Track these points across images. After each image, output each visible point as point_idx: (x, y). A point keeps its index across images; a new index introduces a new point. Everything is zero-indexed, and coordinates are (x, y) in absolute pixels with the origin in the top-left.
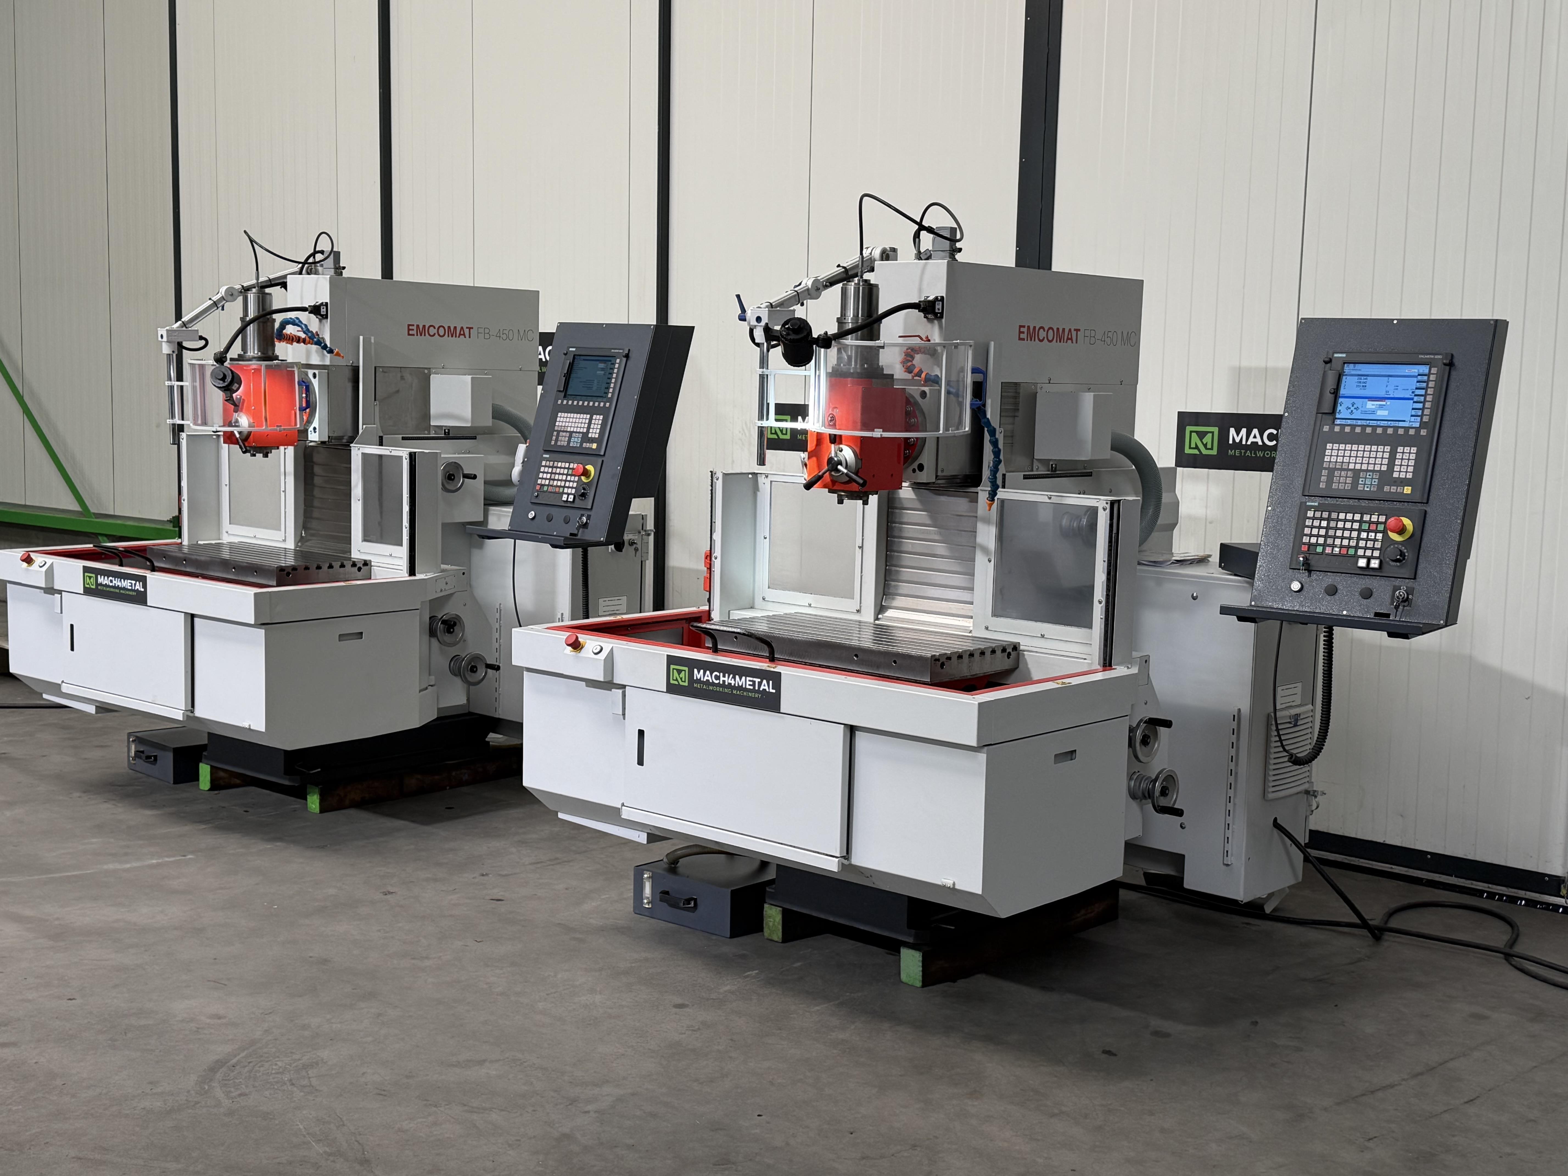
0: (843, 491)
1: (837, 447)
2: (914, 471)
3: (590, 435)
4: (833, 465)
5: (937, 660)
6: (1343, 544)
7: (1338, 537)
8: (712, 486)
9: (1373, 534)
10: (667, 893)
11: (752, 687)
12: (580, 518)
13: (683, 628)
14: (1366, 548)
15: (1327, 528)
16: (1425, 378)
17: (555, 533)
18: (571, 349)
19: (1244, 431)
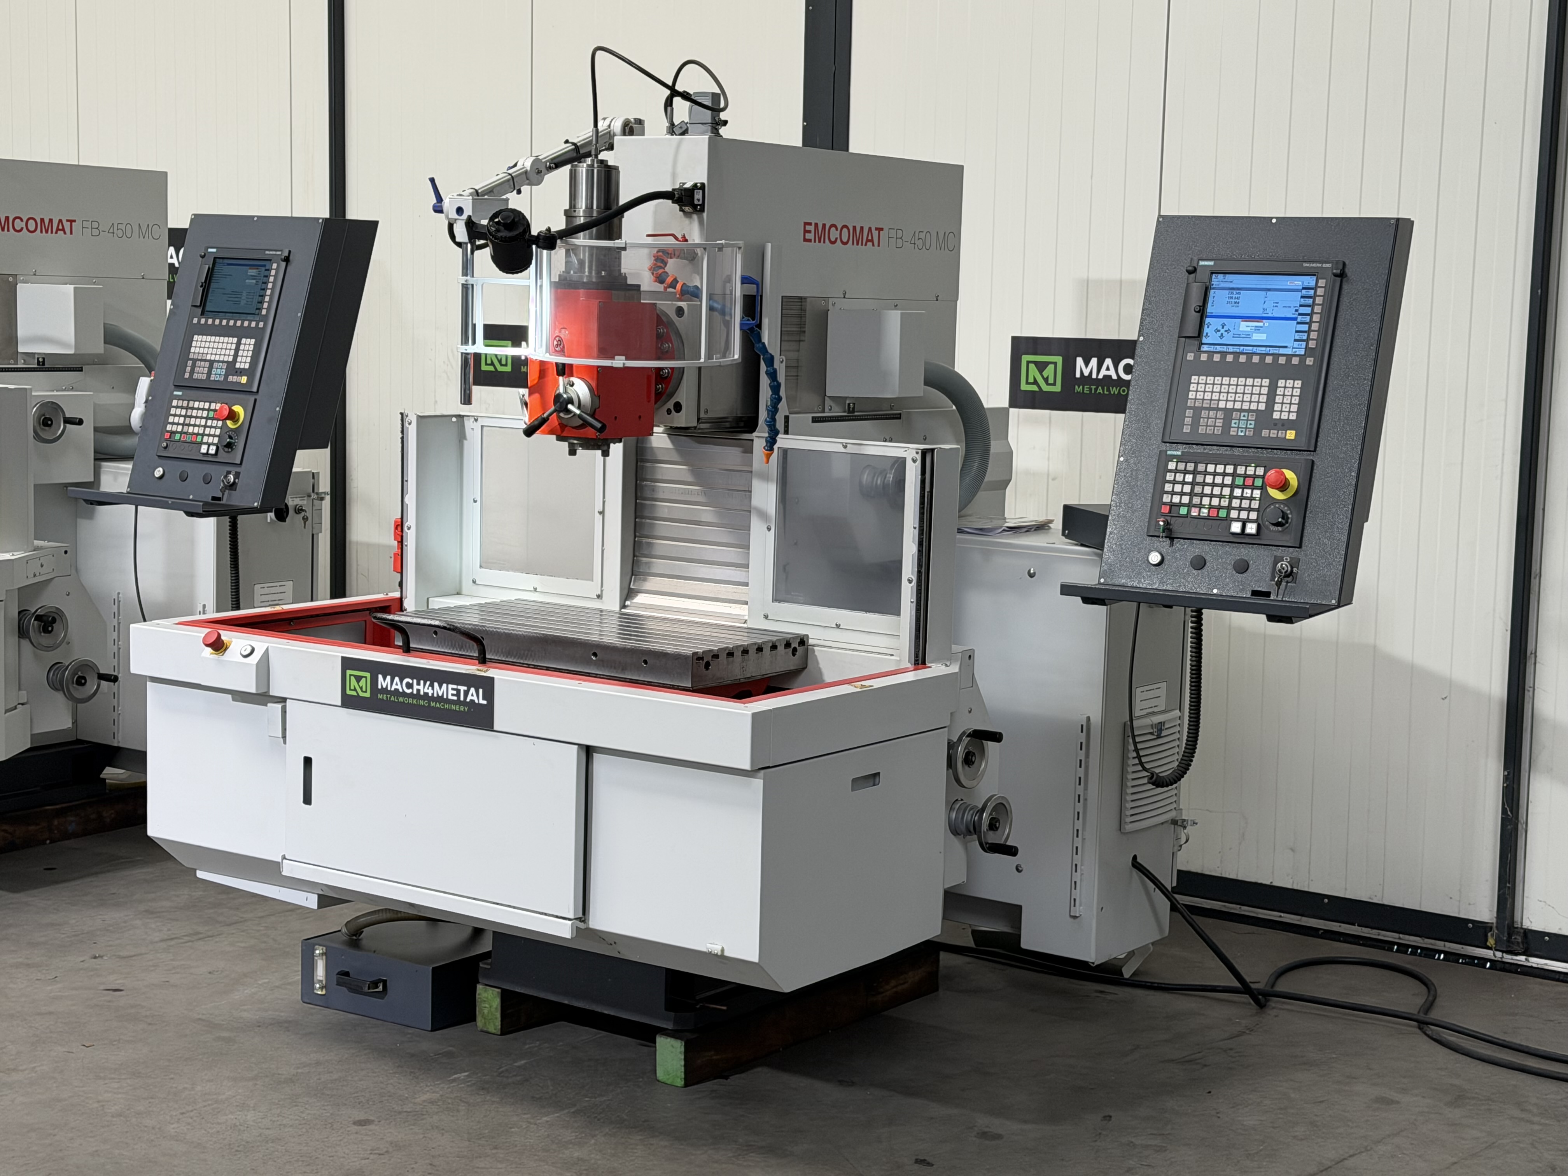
0: (575, 438)
1: (567, 380)
2: (669, 412)
3: (238, 365)
4: (562, 403)
5: (701, 658)
6: (1212, 504)
7: (1206, 495)
8: (402, 432)
9: (1249, 491)
10: (347, 974)
11: (455, 698)
12: (226, 477)
13: (365, 621)
14: (1240, 509)
15: (1193, 484)
16: (1312, 292)
17: (191, 497)
18: (210, 250)
19: (1094, 362)
